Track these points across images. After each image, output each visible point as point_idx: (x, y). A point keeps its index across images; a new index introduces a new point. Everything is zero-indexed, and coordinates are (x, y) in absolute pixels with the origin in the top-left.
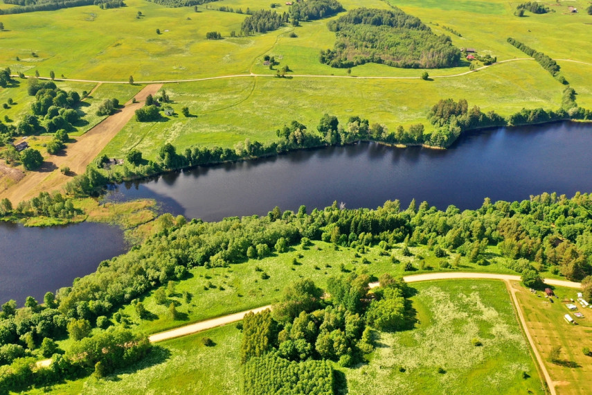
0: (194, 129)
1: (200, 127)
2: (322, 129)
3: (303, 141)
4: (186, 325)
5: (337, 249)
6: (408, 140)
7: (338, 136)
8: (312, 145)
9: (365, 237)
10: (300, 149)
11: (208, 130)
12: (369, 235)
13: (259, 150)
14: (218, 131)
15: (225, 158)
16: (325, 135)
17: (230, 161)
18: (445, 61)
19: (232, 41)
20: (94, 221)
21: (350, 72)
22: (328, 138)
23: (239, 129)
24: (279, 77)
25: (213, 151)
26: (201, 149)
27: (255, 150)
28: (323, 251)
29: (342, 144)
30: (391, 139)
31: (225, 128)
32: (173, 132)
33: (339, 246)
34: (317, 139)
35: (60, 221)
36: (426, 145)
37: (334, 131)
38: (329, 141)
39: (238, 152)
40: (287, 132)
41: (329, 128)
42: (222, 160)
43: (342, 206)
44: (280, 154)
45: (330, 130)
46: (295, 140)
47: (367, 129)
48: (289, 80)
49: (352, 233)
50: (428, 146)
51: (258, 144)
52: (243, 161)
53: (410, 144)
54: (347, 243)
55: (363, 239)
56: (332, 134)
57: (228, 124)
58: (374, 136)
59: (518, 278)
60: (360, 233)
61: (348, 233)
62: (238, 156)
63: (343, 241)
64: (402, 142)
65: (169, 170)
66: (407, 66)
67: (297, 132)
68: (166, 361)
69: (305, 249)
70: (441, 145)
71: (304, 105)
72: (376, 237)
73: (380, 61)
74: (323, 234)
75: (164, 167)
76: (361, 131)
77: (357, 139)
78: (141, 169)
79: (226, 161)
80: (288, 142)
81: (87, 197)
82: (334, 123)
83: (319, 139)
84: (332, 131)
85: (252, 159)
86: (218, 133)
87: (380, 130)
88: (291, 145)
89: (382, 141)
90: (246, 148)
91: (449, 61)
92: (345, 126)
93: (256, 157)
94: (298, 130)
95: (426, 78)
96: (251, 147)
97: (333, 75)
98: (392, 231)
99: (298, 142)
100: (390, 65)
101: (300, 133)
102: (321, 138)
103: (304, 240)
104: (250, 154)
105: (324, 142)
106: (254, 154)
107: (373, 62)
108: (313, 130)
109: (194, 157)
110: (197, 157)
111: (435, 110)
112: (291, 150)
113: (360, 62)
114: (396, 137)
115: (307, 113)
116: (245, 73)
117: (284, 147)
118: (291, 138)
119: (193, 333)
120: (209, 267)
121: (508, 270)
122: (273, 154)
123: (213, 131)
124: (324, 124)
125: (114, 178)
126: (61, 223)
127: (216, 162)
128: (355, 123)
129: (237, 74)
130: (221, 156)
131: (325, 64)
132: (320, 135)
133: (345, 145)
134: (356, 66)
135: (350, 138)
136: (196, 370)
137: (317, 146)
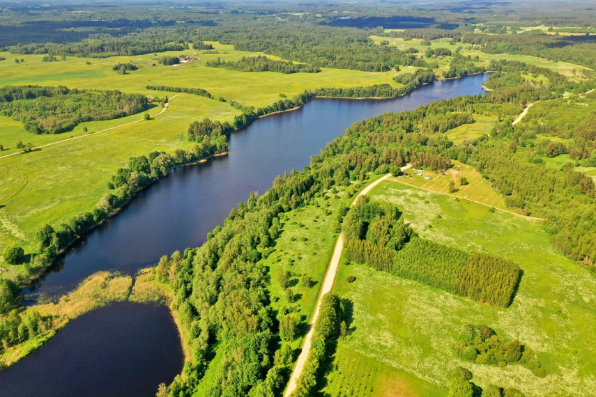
0: (21, 215)
1: (25, 212)
3: (140, 182)
5: (300, 211)
6: (205, 155)
8: (146, 183)
9: (306, 195)
10: (140, 191)
13: (118, 202)
15: (99, 219)
16: (149, 172)
17: (104, 220)
18: (140, 106)
20: (79, 313)
21: (86, 130)
22: (154, 173)
23: (67, 197)
25: (85, 218)
26: (77, 219)
28: (298, 215)
29: (165, 175)
30: (194, 159)
31: (51, 202)
32: (5, 226)
36: (216, 154)
38: (156, 176)
39: (105, 210)
42: (97, 222)
43: (256, 193)
44: (132, 201)
47: (173, 157)
50: (218, 155)
51: (115, 197)
54: (303, 204)
57: (49, 198)
58: (181, 161)
59: (390, 175)
62: (106, 214)
64: (202, 158)
65: (61, 251)
66: (118, 117)
67: (134, 175)
68: (353, 303)
69: (288, 219)
72: (310, 192)
75: (57, 250)
79: (101, 222)
80: (131, 188)
83: (147, 178)
88: (134, 190)
89: (189, 162)
90: (107, 204)
91: (143, 106)
93: (118, 209)
94: (133, 173)
95: (148, 118)
97: (72, 137)
99: (136, 185)
100: (102, 119)
101: (137, 175)
104: (113, 208)
105: (153, 178)
106: (116, 207)
109: (76, 228)
110: (79, 228)
111: (191, 132)
112: (135, 194)
113: (74, 124)
114: (196, 155)
119: (333, 284)
120: (266, 257)
121: (379, 175)
125: (20, 284)
127: (93, 226)
128: (163, 155)
130: (94, 219)
131: (46, 134)
132: (144, 174)
133: (167, 175)
137: (150, 183)
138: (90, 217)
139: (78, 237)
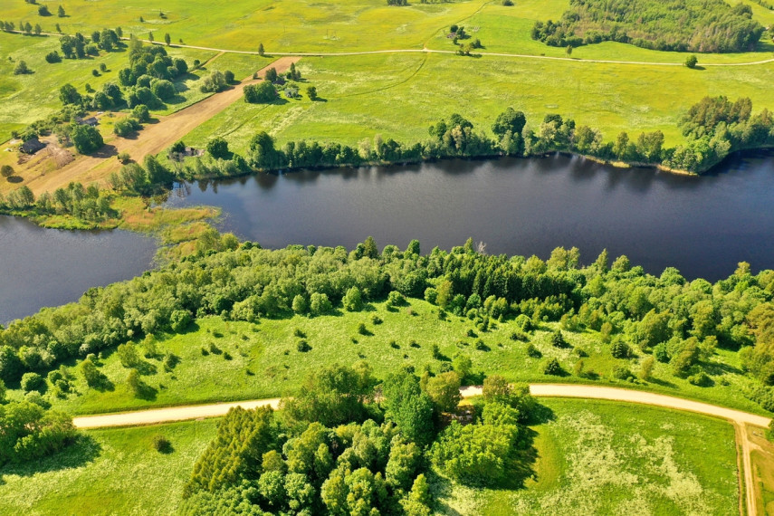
0: (315, 117)
1: (325, 116)
2: (498, 130)
3: (464, 145)
4: (147, 408)
5: (443, 316)
6: (634, 155)
7: (521, 142)
8: (477, 152)
9: (494, 305)
10: (458, 157)
11: (334, 120)
12: (502, 301)
13: (393, 154)
14: (348, 122)
15: (343, 161)
16: (501, 138)
17: (350, 164)
18: (732, 41)
19: (421, 8)
20: (128, 228)
21: (570, 52)
22: (505, 143)
23: (378, 121)
24: (462, 54)
25: (326, 149)
26: (310, 144)
27: (387, 152)
28: (419, 318)
29: (525, 154)
30: (607, 153)
31: (359, 118)
32: (285, 120)
33: (449, 313)
34: (487, 144)
35: (85, 223)
36: (664, 167)
37: (516, 134)
38: (506, 148)
39: (362, 153)
40: (443, 129)
41: (509, 128)
42: (338, 163)
43: (481, 247)
44: (427, 161)
45: (509, 132)
46: (452, 143)
47: (570, 134)
48: (476, 59)
49: (474, 295)
50: (667, 169)
51: (394, 144)
52: (370, 167)
53: (637, 163)
54: (462, 310)
55: (490, 305)
56: (512, 138)
57: (366, 113)
58: (580, 146)
60: (487, 296)
61: (468, 294)
62: (362, 160)
63: (456, 305)
64: (624, 159)
65: (261, 169)
66: (666, 48)
67: (456, 131)
68: (85, 466)
69: (390, 309)
70: (689, 168)
71: (485, 95)
72: (514, 306)
73: (625, 40)
74: (428, 289)
75: (254, 166)
76: (559, 137)
77: (552, 149)
78: (221, 165)
79: (343, 165)
80: (440, 146)
81: (136, 196)
82: (519, 122)
83: (490, 144)
84: (513, 133)
85: (383, 166)
86: (346, 125)
87: (590, 137)
88: (445, 150)
89: (591, 154)
90: (375, 148)
92: (537, 126)
93: (388, 162)
94: (459, 127)
95: (692, 64)
96: (383, 147)
97: (543, 55)
98: (543, 301)
99: (457, 146)
100: (640, 45)
101: (459, 133)
102: (494, 144)
103: (393, 295)
104: (381, 158)
105: (498, 149)
106: (386, 159)
107: (614, 40)
108: (484, 130)
109: (297, 154)
110: (301, 155)
111: (693, 113)
112: (444, 157)
113: (593, 39)
114: (615, 149)
115: (487, 107)
116: (416, 47)
117: (434, 152)
118: (446, 138)
119: (150, 424)
120: (228, 318)
121: (748, 403)
122: (416, 160)
123: (341, 121)
124: (501, 122)
125: (182, 174)
126: (86, 227)
127: (329, 165)
128: (552, 125)
129: (404, 48)
130: (337, 157)
131: (539, 41)
132: (493, 137)
133: (530, 156)
134: (586, 44)
135: (540, 146)
136: (120, 491)
137: (486, 154)
138: (333, 152)
139: (290, 165)
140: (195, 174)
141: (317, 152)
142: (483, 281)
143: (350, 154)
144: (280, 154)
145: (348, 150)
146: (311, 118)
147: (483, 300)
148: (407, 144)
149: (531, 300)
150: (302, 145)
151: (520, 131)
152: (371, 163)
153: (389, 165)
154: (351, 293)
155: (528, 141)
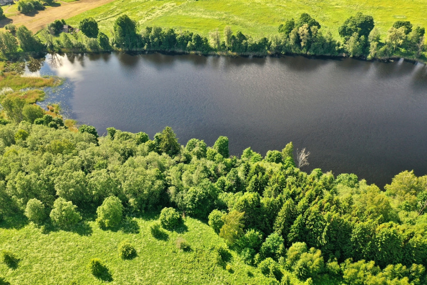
0: (183, 11)
1: (192, 11)
2: (345, 32)
3: (309, 44)
5: (225, 257)
7: (366, 46)
8: (321, 52)
9: (304, 257)
10: (302, 55)
11: (198, 15)
12: (315, 257)
13: (240, 45)
14: (209, 17)
15: (194, 48)
16: (347, 40)
17: (199, 52)
22: (350, 45)
23: (236, 19)
25: (179, 36)
26: (165, 30)
27: (235, 43)
28: (192, 254)
29: (369, 57)
31: (220, 15)
32: (158, 11)
33: (234, 254)
34: (332, 45)
37: (363, 37)
38: (351, 50)
39: (212, 43)
40: (291, 26)
41: (356, 30)
42: (189, 50)
43: (303, 157)
44: (272, 56)
45: (356, 34)
46: (298, 41)
47: (419, 41)
49: (275, 235)
51: (241, 36)
52: (219, 56)
54: (253, 256)
55: (297, 258)
56: (358, 40)
57: (227, 11)
60: (295, 240)
61: (266, 232)
62: (211, 49)
63: (247, 245)
65: (120, 49)
67: (303, 29)
69: (158, 235)
71: (337, 5)
72: (333, 265)
74: (215, 212)
75: (115, 45)
76: (407, 44)
77: (396, 55)
78: (84, 40)
79: (193, 52)
80: (286, 42)
82: (367, 25)
83: (335, 45)
84: (360, 36)
86: (207, 19)
88: (290, 47)
90: (224, 39)
92: (383, 32)
93: (235, 54)
94: (306, 25)
96: (231, 38)
98: (383, 267)
99: (302, 44)
101: (306, 31)
102: (339, 45)
103: (168, 213)
104: (229, 49)
105: (342, 50)
106: (233, 50)
108: (330, 31)
109: (153, 38)
110: (156, 39)
112: (288, 54)
115: (338, 14)
117: (279, 48)
118: (292, 36)
122: (261, 54)
123: (204, 16)
124: (349, 25)
125: (52, 46)
127: (181, 51)
128: (402, 30)
130: (189, 45)
132: (339, 39)
133: (374, 59)
135: (385, 52)
137: (329, 54)
138: (186, 39)
139: (145, 48)
140: (63, 47)
141: (171, 38)
142: (291, 218)
143: (200, 42)
144: (138, 37)
145: (198, 38)
146: (180, 12)
147: (287, 245)
148: (255, 38)
149: (361, 263)
150: (158, 30)
151: (367, 35)
152: (218, 53)
153: (235, 56)
154: (110, 202)
155: (373, 44)
